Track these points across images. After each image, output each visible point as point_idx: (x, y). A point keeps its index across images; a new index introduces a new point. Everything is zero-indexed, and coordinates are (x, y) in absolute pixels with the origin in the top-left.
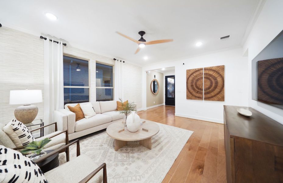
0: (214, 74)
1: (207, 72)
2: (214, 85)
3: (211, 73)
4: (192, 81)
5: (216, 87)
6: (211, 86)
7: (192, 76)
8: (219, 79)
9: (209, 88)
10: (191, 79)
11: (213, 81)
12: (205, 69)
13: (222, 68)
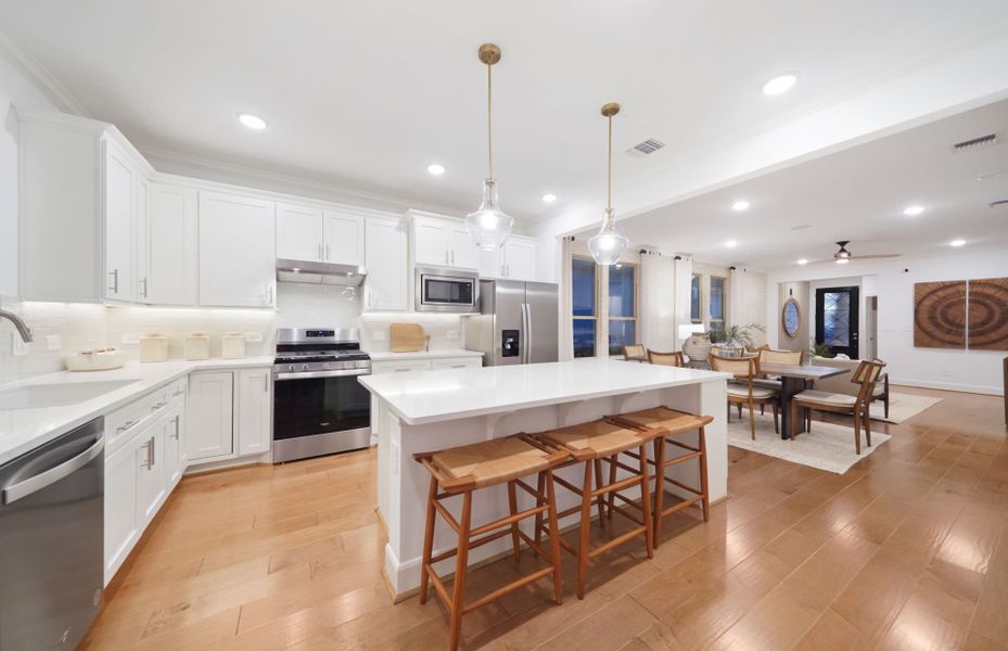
0: (1000, 295)
1: (978, 289)
2: (997, 316)
3: (991, 290)
4: (933, 307)
6: (990, 319)
7: (934, 297)
9: (984, 323)
11: (996, 308)
12: (972, 283)
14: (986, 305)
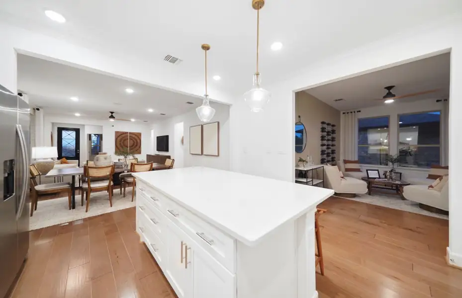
0: (136, 137)
1: (131, 135)
2: (135, 144)
3: (134, 136)
4: (120, 141)
5: (137, 145)
6: (134, 144)
7: (121, 137)
8: (138, 141)
9: (132, 146)
10: (119, 139)
11: (135, 141)
12: (130, 133)
13: (140, 134)
14: (134, 141)
